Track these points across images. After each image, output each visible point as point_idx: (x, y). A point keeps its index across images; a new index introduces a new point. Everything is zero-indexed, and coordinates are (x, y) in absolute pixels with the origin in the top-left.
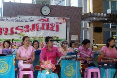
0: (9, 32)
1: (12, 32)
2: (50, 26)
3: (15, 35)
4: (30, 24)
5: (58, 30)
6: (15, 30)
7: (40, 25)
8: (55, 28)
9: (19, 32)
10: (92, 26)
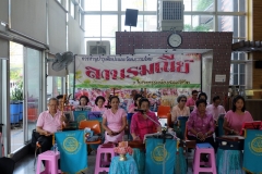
0: (119, 75)
1: (123, 76)
2: (176, 66)
3: (126, 79)
4: (148, 64)
5: (187, 71)
6: (126, 74)
7: (162, 65)
8: (183, 69)
9: (132, 75)
10: (251, 60)
